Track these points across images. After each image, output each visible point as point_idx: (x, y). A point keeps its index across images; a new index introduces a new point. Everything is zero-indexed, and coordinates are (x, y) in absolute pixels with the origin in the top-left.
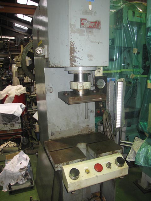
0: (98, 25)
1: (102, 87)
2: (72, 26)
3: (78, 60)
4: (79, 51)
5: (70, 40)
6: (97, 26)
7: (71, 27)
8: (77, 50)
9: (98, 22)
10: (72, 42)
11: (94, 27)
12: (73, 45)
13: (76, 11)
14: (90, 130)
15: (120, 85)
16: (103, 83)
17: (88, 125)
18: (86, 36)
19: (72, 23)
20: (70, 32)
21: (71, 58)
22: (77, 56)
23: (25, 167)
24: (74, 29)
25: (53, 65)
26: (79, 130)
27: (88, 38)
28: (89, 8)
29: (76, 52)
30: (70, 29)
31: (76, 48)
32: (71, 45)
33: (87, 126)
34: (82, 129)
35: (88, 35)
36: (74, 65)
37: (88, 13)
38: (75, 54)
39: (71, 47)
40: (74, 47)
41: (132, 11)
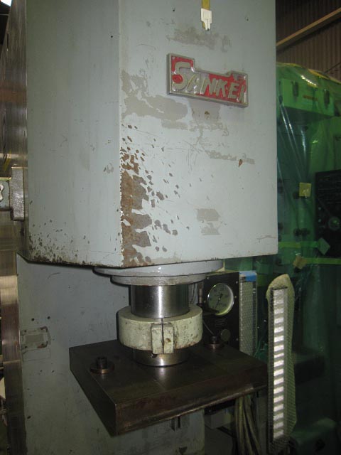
0: (239, 88)
1: (226, 311)
2: (132, 83)
3: (159, 233)
4: (164, 194)
5: (122, 145)
6: (234, 93)
7: (126, 88)
8: (155, 189)
9: (236, 79)
10: (132, 152)
11: (221, 98)
12: (136, 165)
13: (149, 24)
15: (279, 297)
16: (228, 296)
18: (192, 130)
19: (131, 73)
20: (122, 108)
21: (127, 224)
22: (154, 218)
24: (139, 96)
25: (43, 252)
27: (199, 138)
28: (203, 20)
29: (147, 198)
30: (123, 96)
31: (147, 181)
32: (129, 167)
35: (202, 128)
36: (140, 256)
37: (197, 37)
38: (146, 208)
39: (124, 175)
40: (142, 174)
41: (292, 83)
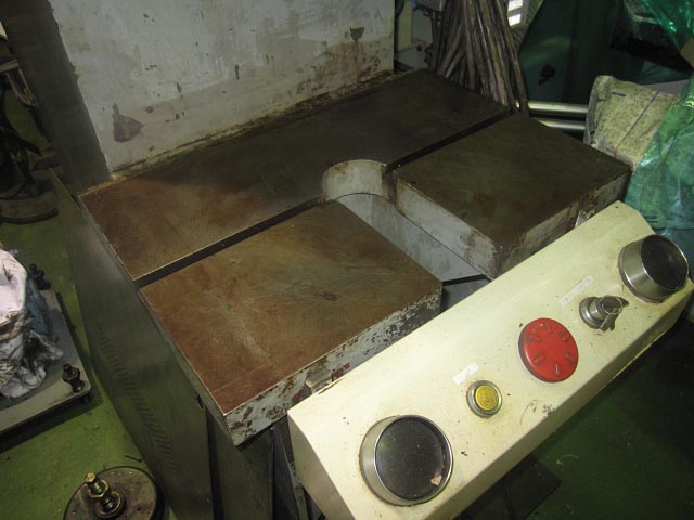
14: (364, 67)
17: (357, 33)
23: (14, 319)
26: (300, 71)
33: (351, 40)
34: (323, 61)
